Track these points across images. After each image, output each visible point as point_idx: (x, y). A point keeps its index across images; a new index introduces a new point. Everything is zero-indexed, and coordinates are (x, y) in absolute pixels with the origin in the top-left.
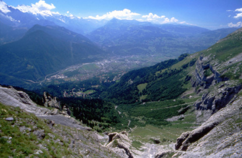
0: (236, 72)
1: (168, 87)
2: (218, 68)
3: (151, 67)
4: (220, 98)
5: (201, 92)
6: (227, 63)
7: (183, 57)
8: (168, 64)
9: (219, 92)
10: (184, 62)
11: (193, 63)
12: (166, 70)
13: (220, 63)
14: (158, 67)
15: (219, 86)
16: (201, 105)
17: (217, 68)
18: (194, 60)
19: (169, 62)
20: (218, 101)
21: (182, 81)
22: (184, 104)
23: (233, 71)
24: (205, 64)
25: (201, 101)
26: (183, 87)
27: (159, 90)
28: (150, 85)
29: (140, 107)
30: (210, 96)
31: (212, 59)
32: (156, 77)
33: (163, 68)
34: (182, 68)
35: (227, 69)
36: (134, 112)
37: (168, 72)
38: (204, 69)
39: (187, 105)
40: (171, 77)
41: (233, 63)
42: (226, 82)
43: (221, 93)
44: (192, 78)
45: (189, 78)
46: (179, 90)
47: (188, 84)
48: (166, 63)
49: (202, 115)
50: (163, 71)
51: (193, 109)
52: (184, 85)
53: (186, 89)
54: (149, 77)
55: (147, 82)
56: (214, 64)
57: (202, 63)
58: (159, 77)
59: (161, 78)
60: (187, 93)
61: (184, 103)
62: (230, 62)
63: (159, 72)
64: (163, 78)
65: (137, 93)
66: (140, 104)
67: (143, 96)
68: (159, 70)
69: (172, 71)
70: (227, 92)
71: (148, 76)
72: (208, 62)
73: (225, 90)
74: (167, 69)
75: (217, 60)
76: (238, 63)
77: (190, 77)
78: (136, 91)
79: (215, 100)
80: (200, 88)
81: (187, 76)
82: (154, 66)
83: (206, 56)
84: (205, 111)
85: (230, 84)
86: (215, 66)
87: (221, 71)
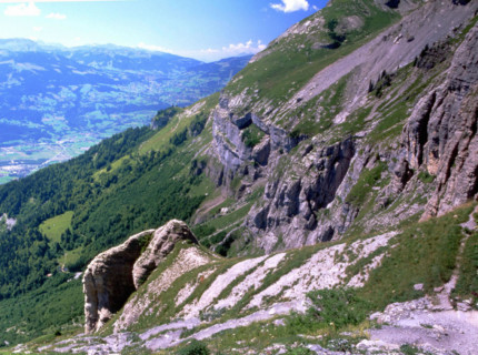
0: (321, 119)
1: (144, 204)
2: (277, 119)
3: (71, 162)
4: (314, 181)
5: (248, 190)
6: (293, 104)
7: (165, 116)
8: (125, 142)
9: (308, 164)
10: (173, 129)
11: (199, 126)
12: (125, 162)
13: (275, 105)
14: (95, 157)
15: (303, 152)
16: (269, 215)
17: (273, 119)
18: (202, 118)
19: (127, 137)
20: (310, 189)
21: (184, 179)
22: (215, 234)
23: (313, 118)
24: (239, 114)
25: (266, 205)
26: (190, 195)
27: (118, 220)
28: (84, 214)
29: (68, 291)
30: (288, 182)
31: (254, 100)
32: (97, 186)
33: (113, 159)
34: (172, 146)
35: (299, 115)
36: (52, 311)
37: (133, 163)
38: (241, 128)
39: (225, 233)
40: (147, 176)
41: (306, 100)
42: (314, 138)
43: (311, 166)
44: (210, 164)
45: (199, 167)
46: (180, 206)
47: (203, 183)
48: (120, 141)
49: (280, 240)
50: (116, 165)
51: (246, 236)
52: (192, 187)
53: (203, 198)
54: (74, 190)
55: (73, 207)
56: (263, 110)
57: (231, 115)
58: (107, 186)
59: (113, 186)
60: (209, 206)
61: (213, 230)
62: (299, 100)
63: (104, 170)
64: (120, 185)
65: (43, 251)
66: (65, 280)
67: (67, 254)
68: (100, 166)
69: (144, 158)
70: (327, 159)
71: (70, 187)
72: (246, 109)
73: (321, 156)
74: (127, 157)
75: (265, 100)
76: (316, 98)
77: (204, 164)
78: (37, 243)
79: (302, 191)
80: (243, 183)
81: (195, 162)
82: (81, 157)
83: (234, 95)
84: (284, 229)
85: (324, 139)
86: (268, 114)
87: (285, 123)
